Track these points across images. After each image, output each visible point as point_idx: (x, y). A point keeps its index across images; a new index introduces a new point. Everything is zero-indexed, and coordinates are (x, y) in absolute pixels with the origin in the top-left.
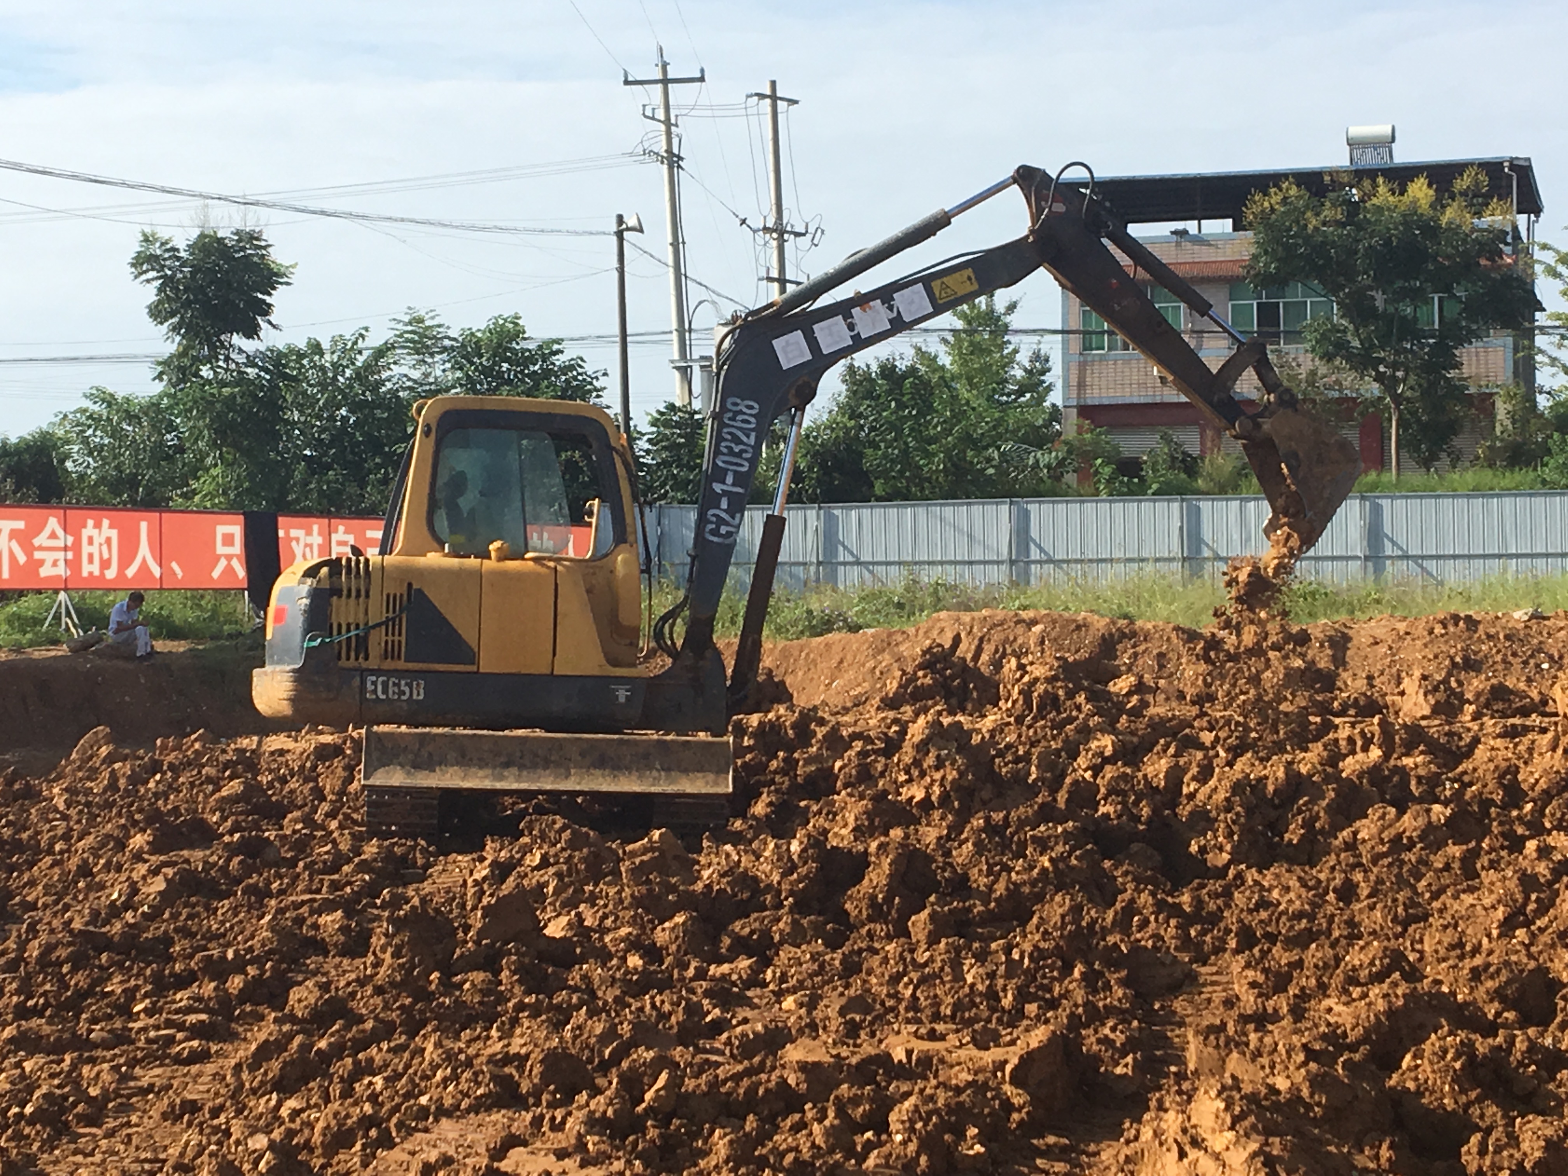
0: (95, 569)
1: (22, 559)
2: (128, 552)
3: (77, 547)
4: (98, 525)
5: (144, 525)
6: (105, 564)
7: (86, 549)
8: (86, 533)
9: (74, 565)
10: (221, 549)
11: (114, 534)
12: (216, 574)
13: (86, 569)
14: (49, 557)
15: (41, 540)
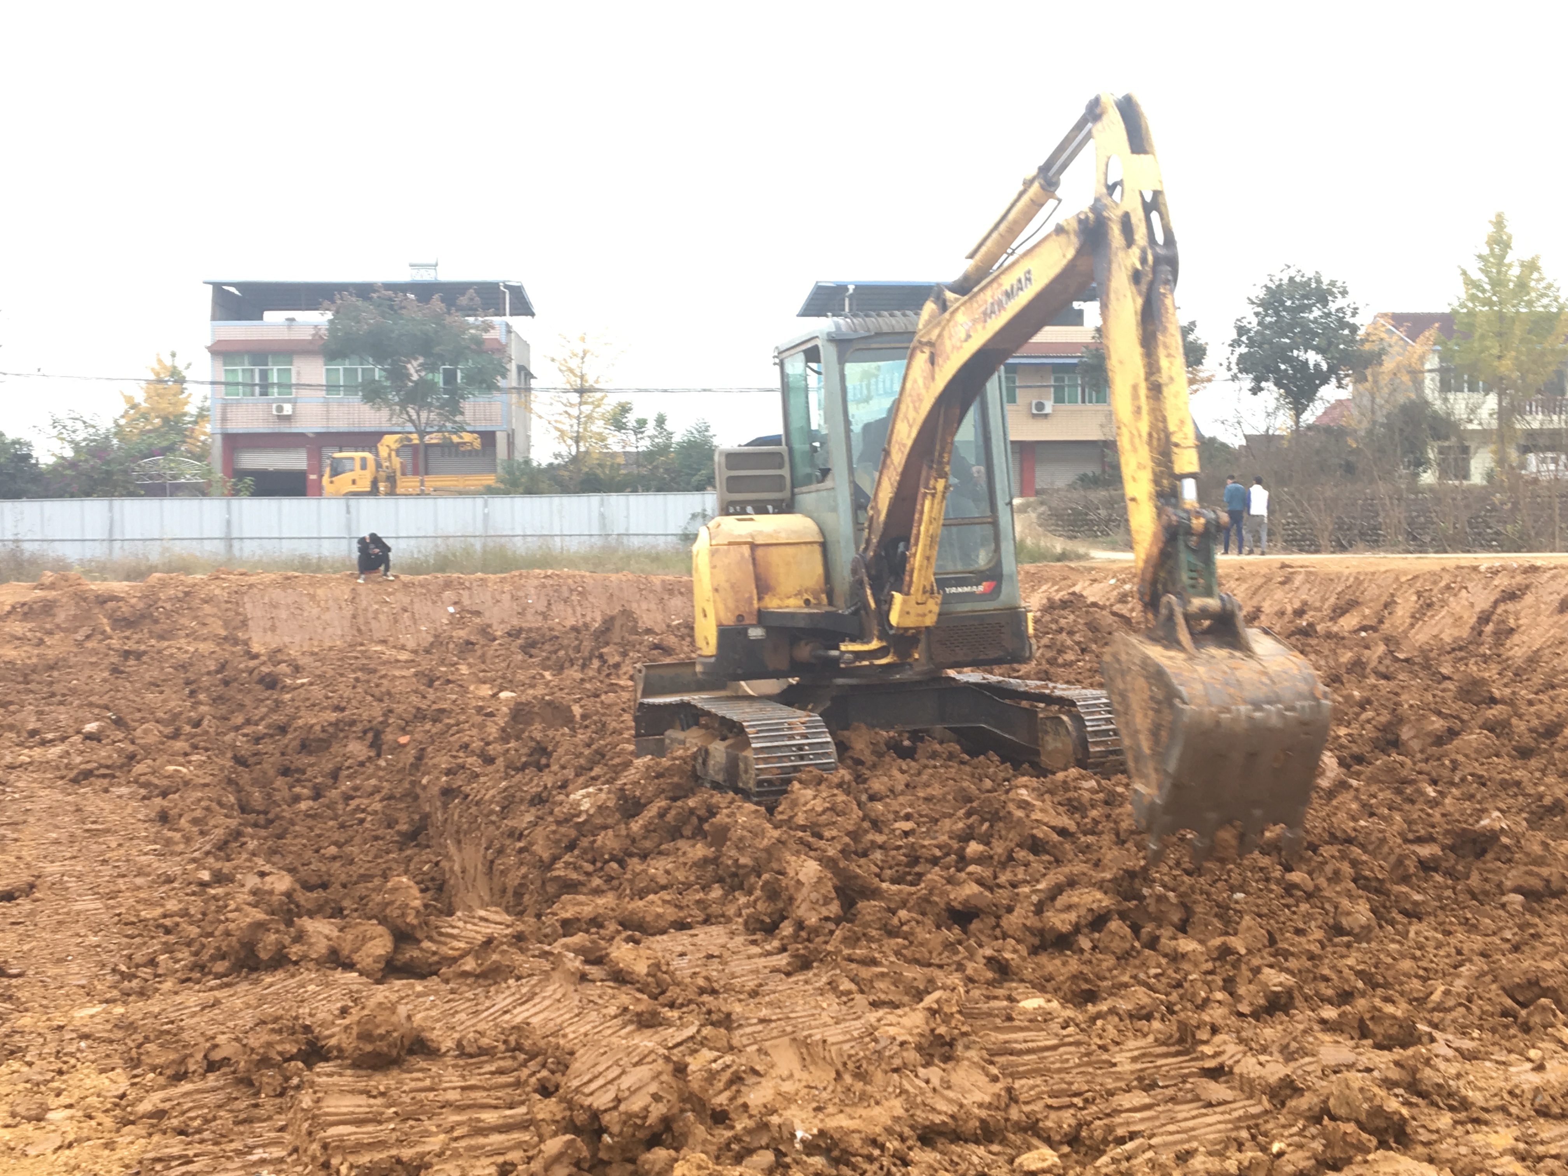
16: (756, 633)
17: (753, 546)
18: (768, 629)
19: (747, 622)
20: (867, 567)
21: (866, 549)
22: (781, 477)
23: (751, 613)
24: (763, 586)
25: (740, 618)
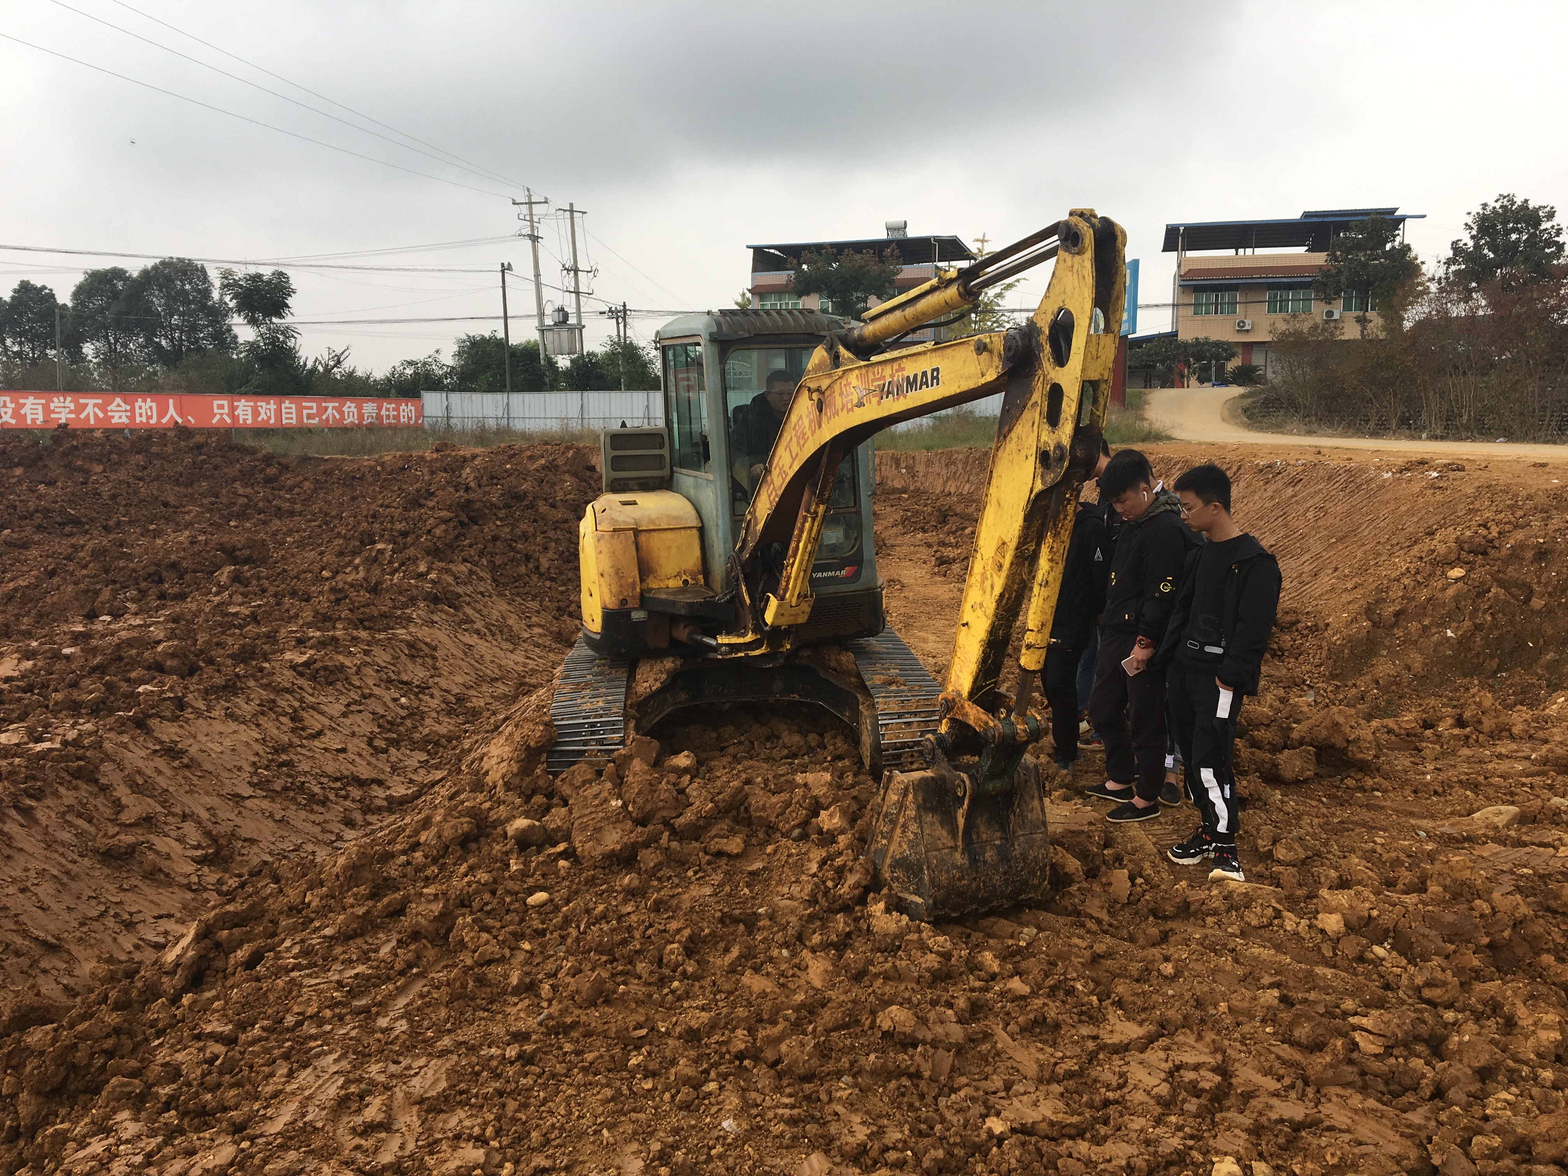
0: (144, 420)
1: (101, 415)
2: (162, 412)
3: (133, 410)
4: (145, 401)
5: (171, 401)
6: (149, 417)
7: (138, 411)
8: (137, 405)
9: (132, 417)
10: (216, 411)
11: (154, 405)
12: (214, 421)
13: (138, 420)
14: (117, 415)
15: (112, 407)
16: (638, 616)
17: (637, 532)
18: (651, 614)
19: (630, 605)
20: (742, 566)
21: (742, 548)
22: (661, 456)
23: (634, 597)
24: (645, 568)
25: (624, 602)
